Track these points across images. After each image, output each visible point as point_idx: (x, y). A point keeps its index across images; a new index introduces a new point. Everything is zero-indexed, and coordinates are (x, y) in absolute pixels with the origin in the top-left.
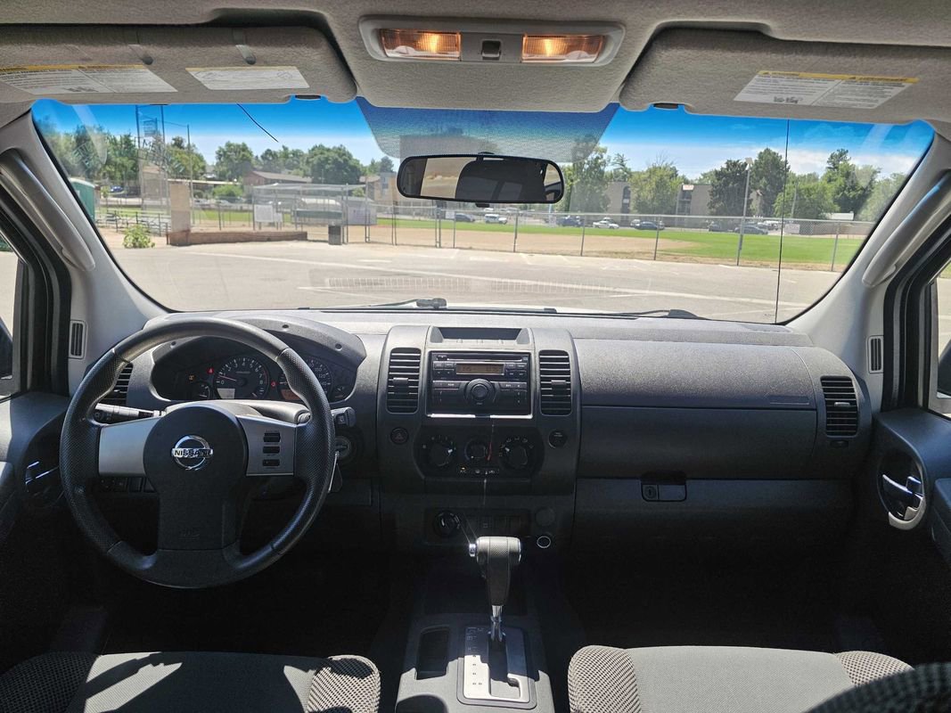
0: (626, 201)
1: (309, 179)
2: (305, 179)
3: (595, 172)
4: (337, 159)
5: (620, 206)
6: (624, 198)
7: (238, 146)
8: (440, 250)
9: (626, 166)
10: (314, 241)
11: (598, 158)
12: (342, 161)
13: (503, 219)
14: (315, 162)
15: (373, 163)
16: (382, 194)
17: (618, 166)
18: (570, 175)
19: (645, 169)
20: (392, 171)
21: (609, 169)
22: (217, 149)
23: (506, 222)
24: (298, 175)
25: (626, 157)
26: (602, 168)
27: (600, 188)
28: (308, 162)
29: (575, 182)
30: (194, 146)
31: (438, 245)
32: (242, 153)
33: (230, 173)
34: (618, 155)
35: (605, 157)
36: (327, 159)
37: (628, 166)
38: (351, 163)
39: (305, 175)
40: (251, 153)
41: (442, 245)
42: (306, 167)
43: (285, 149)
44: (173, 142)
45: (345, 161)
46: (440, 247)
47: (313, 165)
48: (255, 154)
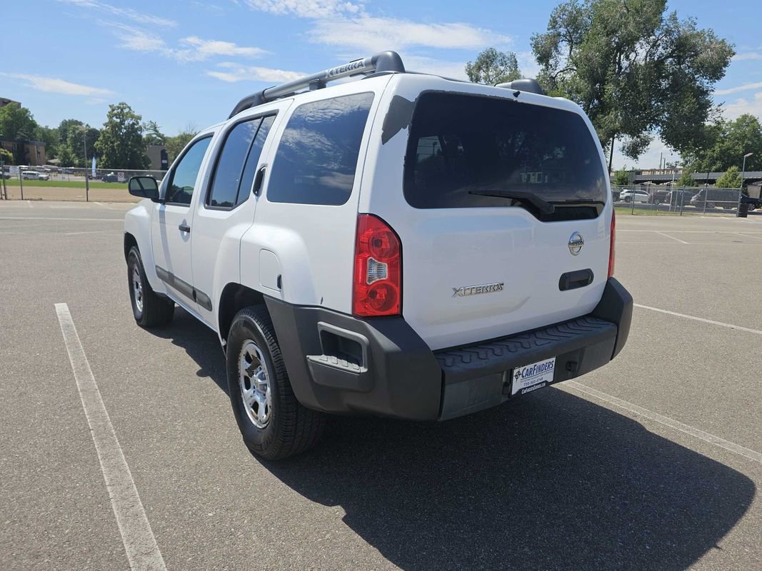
0: (164, 162)
3: (133, 136)
5: (160, 166)
6: (162, 159)
8: (7, 201)
9: (160, 132)
11: (134, 124)
13: (44, 176)
17: (152, 132)
18: (109, 137)
19: (176, 135)
21: (144, 135)
23: (48, 178)
25: (158, 125)
26: (139, 133)
27: (139, 150)
29: (116, 144)
31: (4, 197)
34: (151, 122)
35: (141, 123)
37: (161, 132)
41: (8, 197)
46: (6, 199)
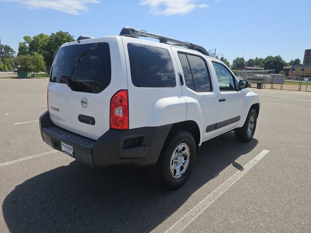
1: (263, 68)
2: (262, 68)
4: (275, 61)
7: (240, 58)
10: (253, 88)
12: (277, 61)
14: (266, 62)
15: (292, 61)
16: (292, 73)
20: (300, 64)
22: (234, 60)
24: (260, 67)
28: (264, 62)
30: (227, 59)
32: (241, 61)
33: (236, 67)
36: (271, 61)
38: (281, 62)
39: (262, 67)
40: (244, 61)
42: (263, 64)
43: (257, 58)
44: (221, 59)
45: (279, 61)
46: (300, 91)
47: (266, 63)
48: (246, 61)
